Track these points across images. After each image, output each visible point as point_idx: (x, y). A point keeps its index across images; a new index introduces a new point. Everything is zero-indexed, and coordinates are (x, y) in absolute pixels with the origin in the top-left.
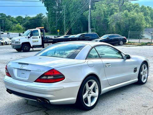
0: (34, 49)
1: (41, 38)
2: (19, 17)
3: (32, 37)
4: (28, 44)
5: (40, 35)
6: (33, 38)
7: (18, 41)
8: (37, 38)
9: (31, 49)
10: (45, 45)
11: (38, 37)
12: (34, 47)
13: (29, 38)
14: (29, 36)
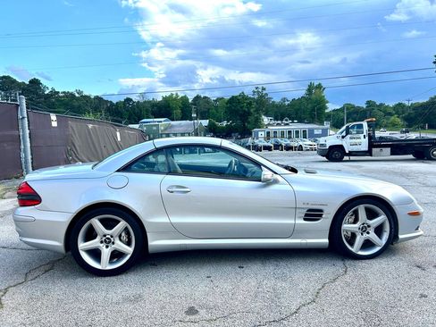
0: (352, 158)
1: (367, 138)
2: (400, 104)
3: (349, 136)
4: (340, 148)
5: (365, 133)
6: (351, 138)
7: (324, 143)
8: (359, 138)
9: (346, 158)
10: (375, 150)
11: (362, 136)
12: (351, 154)
13: (343, 137)
14: (344, 134)
